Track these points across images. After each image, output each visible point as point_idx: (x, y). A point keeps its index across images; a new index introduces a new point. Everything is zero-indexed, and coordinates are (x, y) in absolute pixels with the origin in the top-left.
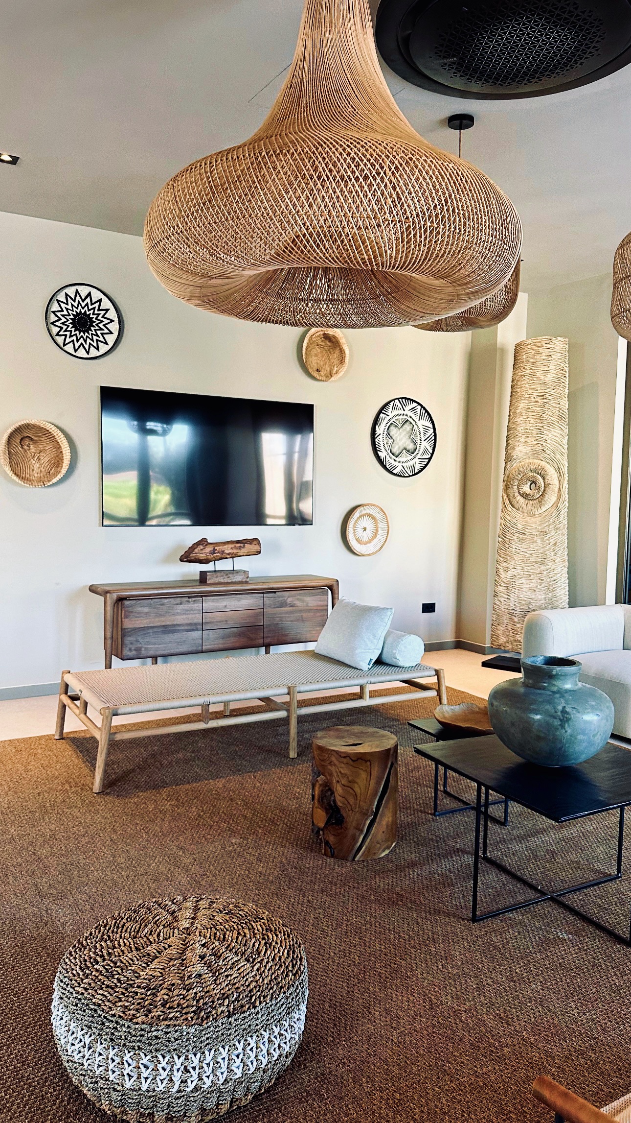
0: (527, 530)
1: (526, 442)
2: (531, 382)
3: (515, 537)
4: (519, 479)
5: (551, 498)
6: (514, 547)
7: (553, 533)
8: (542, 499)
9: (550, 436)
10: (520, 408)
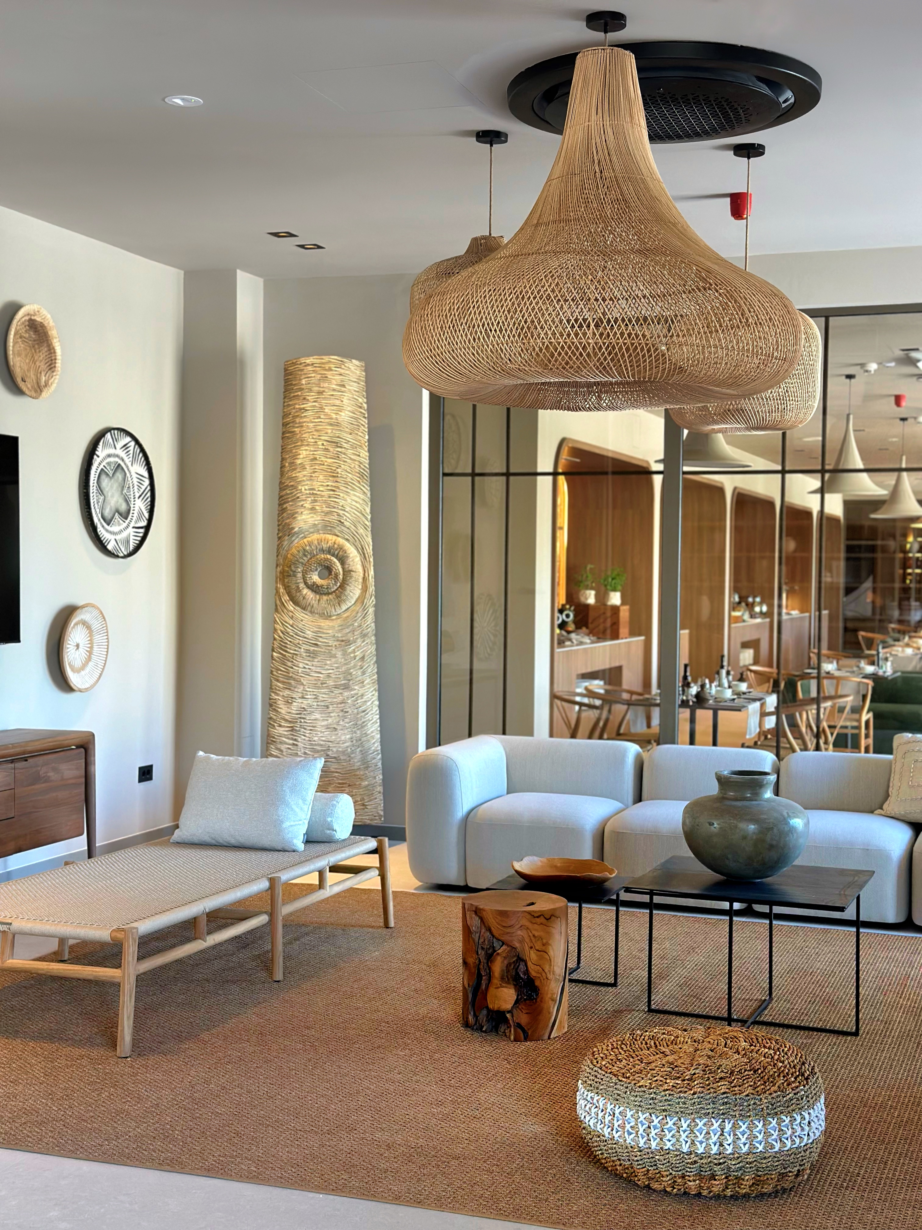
0: (321, 639)
1: (313, 509)
2: (316, 420)
3: (302, 650)
4: (304, 562)
5: (354, 591)
6: (301, 665)
7: (359, 641)
8: (341, 593)
9: (349, 501)
10: (301, 456)
